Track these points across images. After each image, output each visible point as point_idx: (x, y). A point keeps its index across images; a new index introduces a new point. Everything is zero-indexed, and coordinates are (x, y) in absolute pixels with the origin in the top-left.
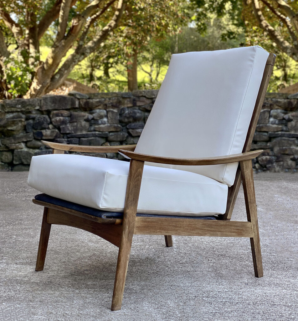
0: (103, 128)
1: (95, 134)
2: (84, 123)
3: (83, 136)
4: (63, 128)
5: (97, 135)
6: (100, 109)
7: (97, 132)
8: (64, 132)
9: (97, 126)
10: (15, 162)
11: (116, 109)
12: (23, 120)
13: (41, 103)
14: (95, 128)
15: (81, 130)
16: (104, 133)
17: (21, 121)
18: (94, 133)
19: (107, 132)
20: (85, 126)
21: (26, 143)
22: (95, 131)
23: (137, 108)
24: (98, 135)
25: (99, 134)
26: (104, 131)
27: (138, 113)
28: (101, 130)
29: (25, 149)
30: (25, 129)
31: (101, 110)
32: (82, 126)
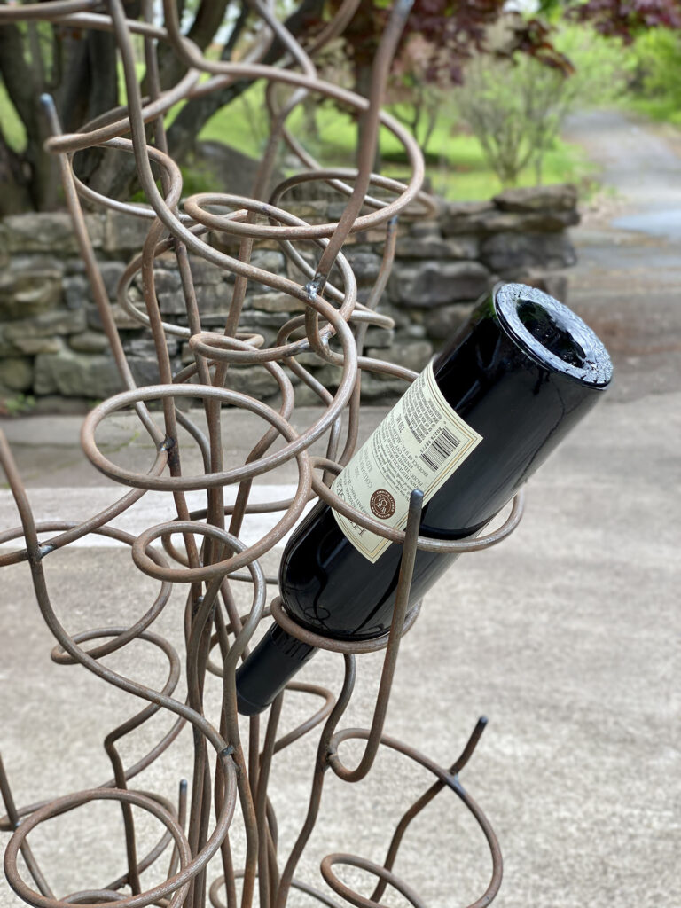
0: (274, 302)
1: (252, 318)
2: (221, 288)
3: (220, 323)
4: (167, 300)
5: (257, 320)
6: (267, 250)
7: (258, 314)
8: (169, 311)
9: (257, 297)
10: (39, 389)
11: (311, 251)
12: (57, 274)
13: (105, 230)
14: (253, 301)
15: (216, 307)
16: (275, 315)
17: (52, 279)
18: (248, 314)
19: (285, 315)
20: (225, 294)
21: (67, 338)
22: (251, 308)
23: (368, 248)
24: (261, 322)
25: (261, 318)
26: (279, 309)
27: (371, 262)
28: (269, 308)
29: (66, 355)
30: (62, 300)
31: (270, 254)
32: (216, 295)
